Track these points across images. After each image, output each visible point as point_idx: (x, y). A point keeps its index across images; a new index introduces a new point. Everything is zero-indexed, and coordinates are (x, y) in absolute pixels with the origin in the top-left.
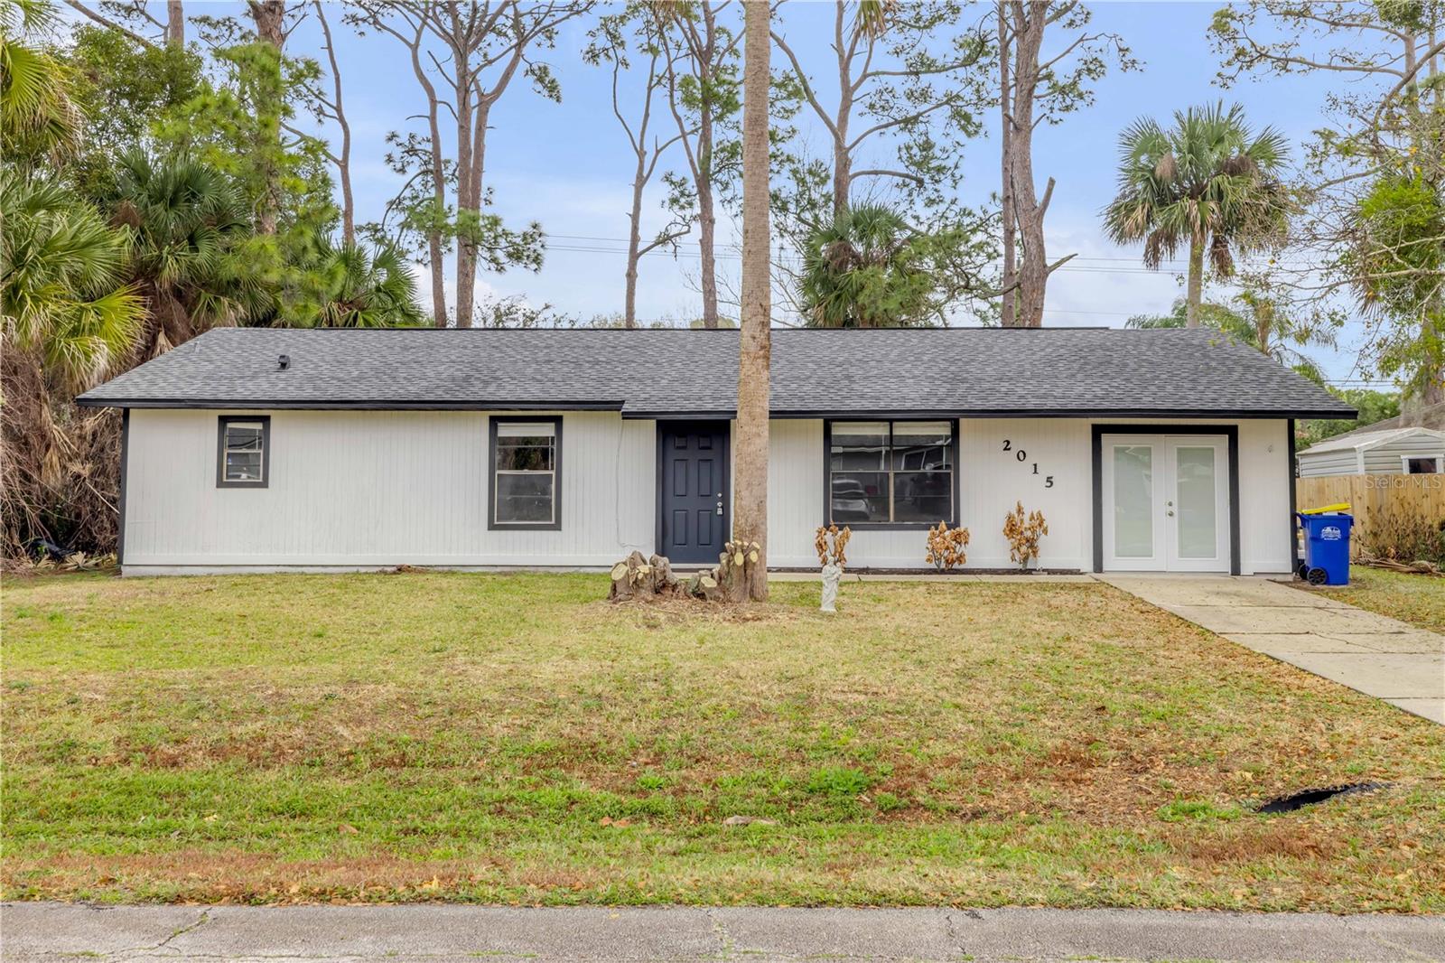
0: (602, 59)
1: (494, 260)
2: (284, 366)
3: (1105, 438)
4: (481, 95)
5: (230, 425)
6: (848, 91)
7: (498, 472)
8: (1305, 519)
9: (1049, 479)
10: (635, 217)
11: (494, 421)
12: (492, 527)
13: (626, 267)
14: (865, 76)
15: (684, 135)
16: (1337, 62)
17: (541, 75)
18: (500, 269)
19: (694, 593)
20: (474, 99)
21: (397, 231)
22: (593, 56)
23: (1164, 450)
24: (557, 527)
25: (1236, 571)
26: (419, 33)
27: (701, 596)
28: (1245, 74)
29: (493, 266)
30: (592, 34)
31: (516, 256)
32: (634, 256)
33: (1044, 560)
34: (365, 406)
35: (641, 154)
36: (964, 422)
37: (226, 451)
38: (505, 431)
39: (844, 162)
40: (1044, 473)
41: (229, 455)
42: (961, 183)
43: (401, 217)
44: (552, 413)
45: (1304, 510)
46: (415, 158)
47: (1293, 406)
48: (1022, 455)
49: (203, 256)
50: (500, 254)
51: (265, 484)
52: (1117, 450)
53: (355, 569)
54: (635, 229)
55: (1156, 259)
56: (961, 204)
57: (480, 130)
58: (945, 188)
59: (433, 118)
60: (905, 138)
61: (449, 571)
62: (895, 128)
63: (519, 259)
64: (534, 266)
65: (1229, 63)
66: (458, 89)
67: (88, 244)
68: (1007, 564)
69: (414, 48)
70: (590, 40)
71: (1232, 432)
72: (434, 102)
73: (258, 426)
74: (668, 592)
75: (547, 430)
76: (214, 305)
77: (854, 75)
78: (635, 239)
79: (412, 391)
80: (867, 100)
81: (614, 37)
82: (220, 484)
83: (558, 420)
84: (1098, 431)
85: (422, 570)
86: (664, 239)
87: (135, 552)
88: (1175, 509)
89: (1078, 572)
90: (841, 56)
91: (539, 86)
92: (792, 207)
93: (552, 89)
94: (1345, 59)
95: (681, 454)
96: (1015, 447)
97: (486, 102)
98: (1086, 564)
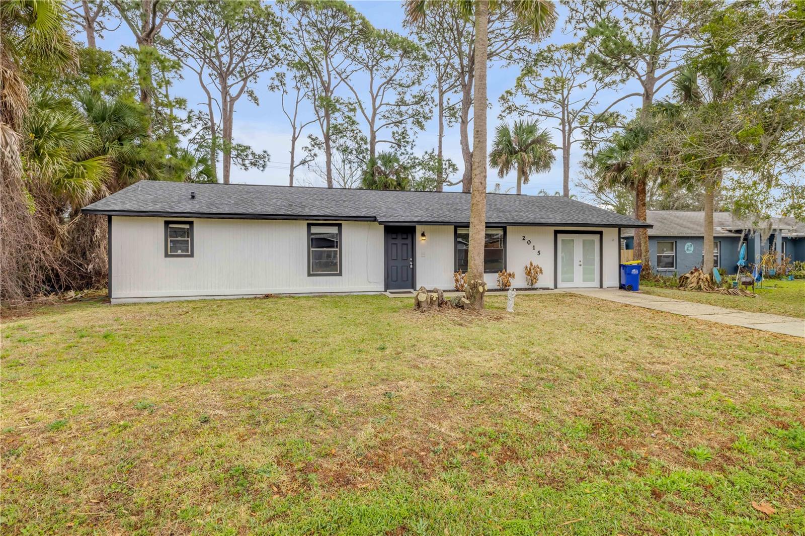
0: (276, 90)
1: (244, 165)
2: (193, 197)
3: (558, 235)
4: (231, 97)
5: (171, 226)
6: (375, 110)
7: (311, 249)
8: (624, 266)
9: (539, 252)
10: (292, 153)
11: (309, 225)
12: (309, 275)
13: (289, 173)
14: (381, 105)
15: (319, 119)
16: (541, 113)
17: (251, 94)
18: (246, 169)
19: (457, 305)
20: (228, 99)
21: (193, 152)
22: (272, 88)
23: (578, 240)
24: (340, 274)
25: (601, 287)
26: (202, 68)
27: (462, 307)
28: (509, 115)
29: (243, 167)
30: (273, 79)
31: (253, 164)
32: (292, 168)
33: (538, 285)
34: (248, 216)
35: (294, 128)
36: (508, 228)
37: (169, 239)
38: (314, 230)
39: (373, 137)
40: (537, 249)
41: (171, 241)
42: (414, 148)
43: (196, 146)
44: (337, 221)
45: (624, 263)
46: (201, 122)
47: (621, 223)
48: (529, 242)
49: (127, 148)
50: (247, 162)
51: (192, 256)
52: (563, 240)
53: (241, 297)
54: (292, 157)
55: (502, 175)
56: (414, 155)
57: (231, 111)
58: (408, 148)
59: (210, 105)
60: (395, 129)
61: (291, 296)
62: (392, 125)
63: (255, 165)
64: (262, 169)
65: (504, 111)
66: (222, 93)
67: (78, 130)
68: (526, 286)
69: (200, 74)
70: (272, 81)
71: (601, 233)
72: (210, 98)
73: (187, 226)
74: (444, 306)
75: (334, 230)
76: (132, 172)
77: (377, 104)
78: (292, 162)
79: (270, 210)
80: (382, 114)
81: (281, 82)
82: (167, 255)
83: (340, 226)
84: (556, 233)
85: (278, 296)
86: (303, 162)
87: (117, 292)
88: (581, 263)
89: (548, 289)
90: (373, 96)
91: (250, 98)
92: (354, 152)
93: (256, 99)
94: (543, 112)
95: (394, 241)
96: (527, 239)
97: (233, 100)
98: (552, 286)
